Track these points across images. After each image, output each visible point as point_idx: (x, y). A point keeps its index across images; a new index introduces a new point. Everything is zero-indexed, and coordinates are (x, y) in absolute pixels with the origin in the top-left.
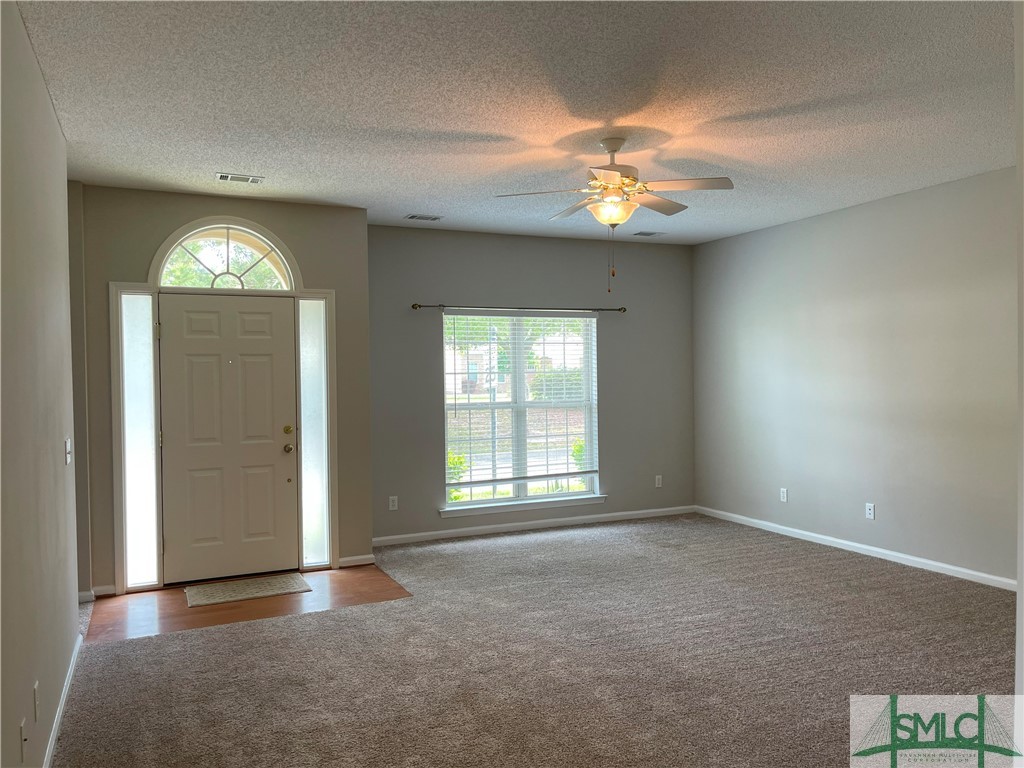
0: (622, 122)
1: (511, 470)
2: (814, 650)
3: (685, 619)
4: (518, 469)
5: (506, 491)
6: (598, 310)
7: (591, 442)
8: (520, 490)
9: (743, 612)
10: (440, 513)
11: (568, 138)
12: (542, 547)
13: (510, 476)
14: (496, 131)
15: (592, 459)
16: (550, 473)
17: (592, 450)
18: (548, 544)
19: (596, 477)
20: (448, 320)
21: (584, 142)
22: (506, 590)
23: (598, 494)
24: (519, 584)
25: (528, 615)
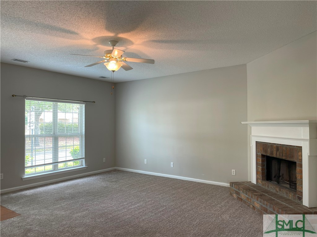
0: (121, 35)
1: (52, 160)
2: (176, 210)
3: (132, 207)
4: (55, 159)
5: (50, 167)
6: (85, 102)
7: (82, 148)
8: (55, 167)
9: (149, 201)
10: (22, 179)
11: (99, 38)
12: (67, 187)
13: (52, 162)
14: (73, 29)
15: (82, 154)
16: (67, 160)
17: (82, 151)
18: (70, 186)
19: (84, 160)
20: (27, 102)
21: (103, 41)
22: (61, 206)
23: (84, 166)
24: (65, 203)
25: (75, 215)
